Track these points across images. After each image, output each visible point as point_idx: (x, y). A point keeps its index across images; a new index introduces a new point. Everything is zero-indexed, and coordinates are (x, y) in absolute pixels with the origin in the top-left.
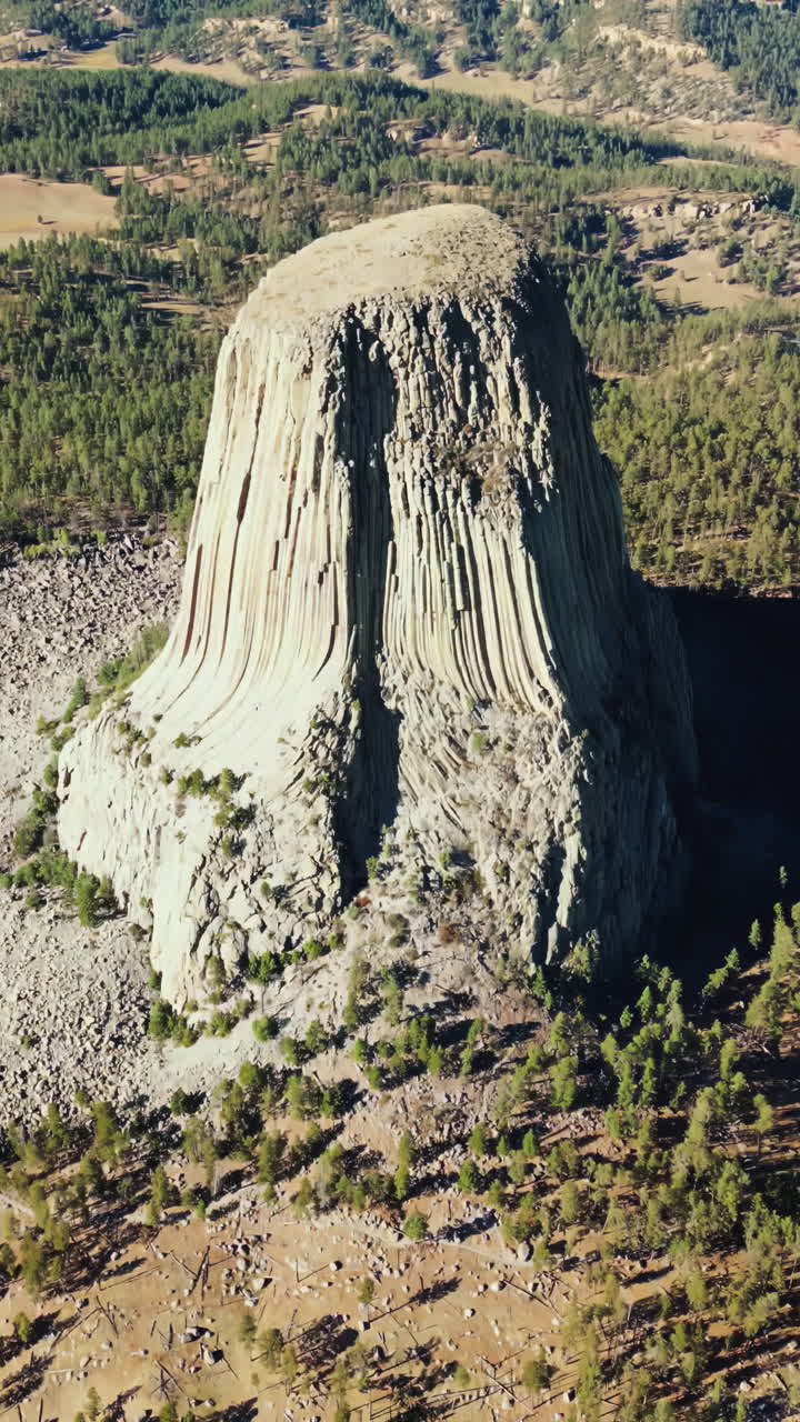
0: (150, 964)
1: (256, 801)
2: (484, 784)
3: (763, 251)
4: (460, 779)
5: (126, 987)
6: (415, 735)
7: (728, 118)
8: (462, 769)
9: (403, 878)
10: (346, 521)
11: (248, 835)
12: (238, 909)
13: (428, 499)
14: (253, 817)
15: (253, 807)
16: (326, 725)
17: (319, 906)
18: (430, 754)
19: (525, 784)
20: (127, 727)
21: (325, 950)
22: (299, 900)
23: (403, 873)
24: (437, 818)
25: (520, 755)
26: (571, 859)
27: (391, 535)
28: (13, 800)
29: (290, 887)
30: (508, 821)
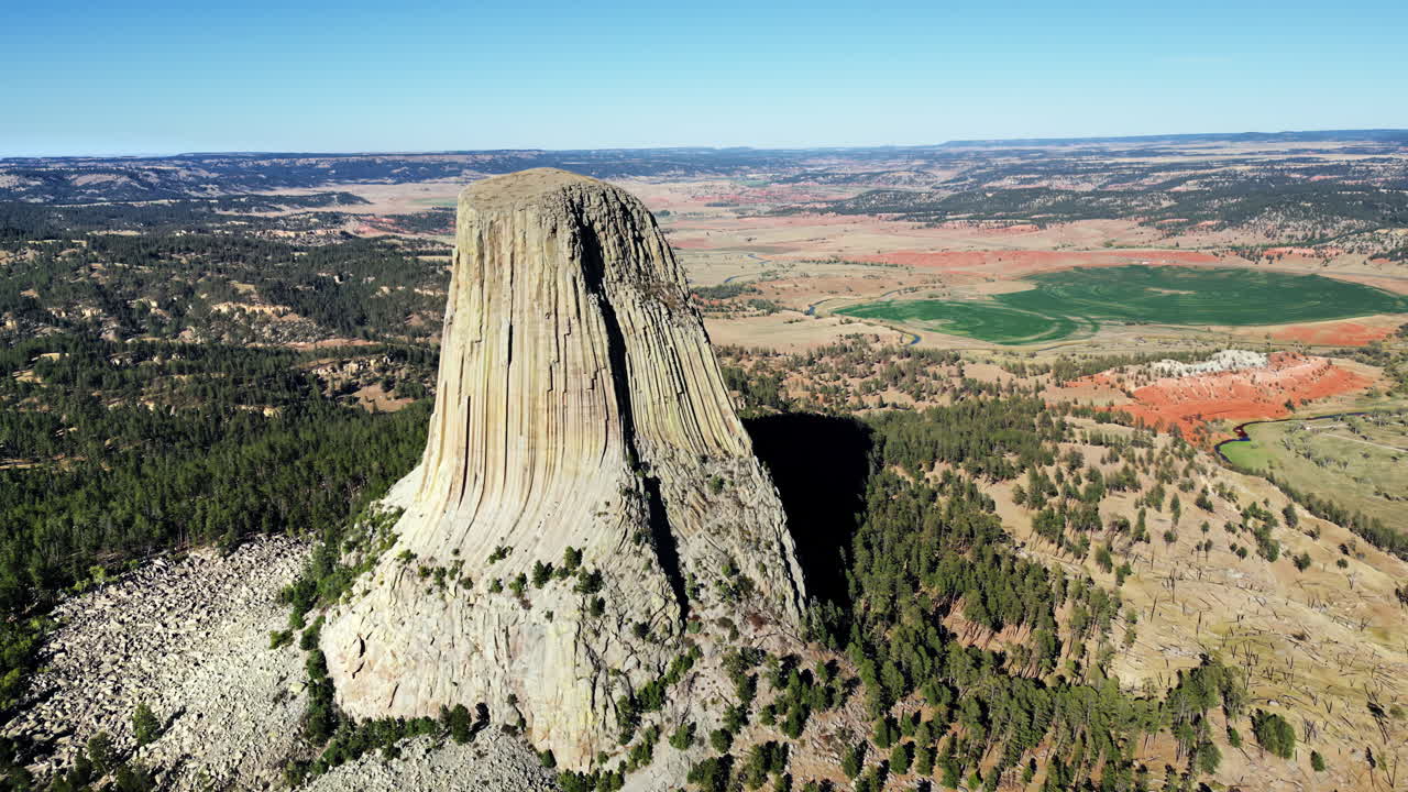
0: (535, 750)
1: (599, 566)
2: (726, 514)
3: (404, 381)
4: (708, 516)
5: (529, 774)
6: (673, 493)
7: (319, 339)
8: (707, 507)
9: (711, 594)
10: (605, 338)
11: (602, 594)
12: (616, 657)
13: (647, 317)
14: (601, 579)
15: (598, 572)
16: (628, 492)
17: (670, 632)
18: (686, 502)
19: (749, 505)
20: (425, 573)
21: (690, 662)
22: (658, 631)
23: (708, 590)
24: (706, 547)
25: (740, 485)
26: (790, 549)
27: (624, 349)
28: (284, 704)
29: (650, 623)
30: (750, 535)
